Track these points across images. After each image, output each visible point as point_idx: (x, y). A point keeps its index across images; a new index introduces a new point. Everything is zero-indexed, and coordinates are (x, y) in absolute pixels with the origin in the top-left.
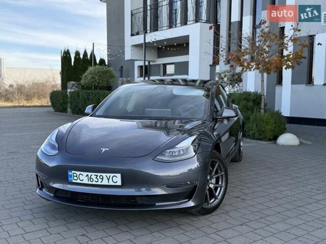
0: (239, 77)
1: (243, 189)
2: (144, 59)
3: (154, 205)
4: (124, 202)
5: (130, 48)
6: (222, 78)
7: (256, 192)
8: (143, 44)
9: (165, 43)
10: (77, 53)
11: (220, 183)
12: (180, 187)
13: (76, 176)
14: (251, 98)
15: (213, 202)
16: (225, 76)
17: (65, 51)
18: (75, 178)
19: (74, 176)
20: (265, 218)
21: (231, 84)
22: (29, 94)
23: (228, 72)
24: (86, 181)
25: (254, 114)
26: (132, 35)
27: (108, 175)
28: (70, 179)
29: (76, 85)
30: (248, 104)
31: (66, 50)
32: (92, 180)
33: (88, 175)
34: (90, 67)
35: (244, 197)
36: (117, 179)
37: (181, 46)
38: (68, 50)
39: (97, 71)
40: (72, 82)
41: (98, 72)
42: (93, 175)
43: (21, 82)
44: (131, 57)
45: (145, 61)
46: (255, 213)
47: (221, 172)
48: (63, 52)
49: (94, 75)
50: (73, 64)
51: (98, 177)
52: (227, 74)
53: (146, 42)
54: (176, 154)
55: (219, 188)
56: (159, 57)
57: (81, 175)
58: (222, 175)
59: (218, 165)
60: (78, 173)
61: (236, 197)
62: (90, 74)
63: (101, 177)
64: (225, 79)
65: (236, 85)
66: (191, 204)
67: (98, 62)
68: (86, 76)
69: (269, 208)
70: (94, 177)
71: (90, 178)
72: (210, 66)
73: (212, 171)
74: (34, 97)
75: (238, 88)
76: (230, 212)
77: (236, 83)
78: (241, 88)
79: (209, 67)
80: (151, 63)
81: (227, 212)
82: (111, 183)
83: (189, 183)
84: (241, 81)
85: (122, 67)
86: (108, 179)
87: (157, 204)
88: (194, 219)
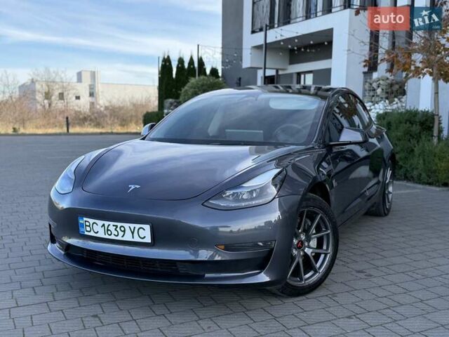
0: (400, 87)
1: (373, 259)
2: (263, 66)
3: (202, 277)
4: (159, 269)
5: (249, 51)
6: (374, 90)
7: (395, 264)
8: (262, 45)
9: (296, 41)
10: (181, 61)
11: (325, 247)
12: (246, 250)
13: (89, 226)
14: (417, 120)
15: (310, 278)
16: (379, 87)
17: (164, 58)
18: (88, 229)
19: (86, 226)
20: (394, 309)
21: (387, 98)
22: (125, 118)
23: (383, 80)
24: (101, 234)
25: (421, 144)
26: (253, 32)
27: (132, 226)
28: (81, 229)
29: (175, 104)
30: (411, 129)
31: (166, 57)
32: (109, 232)
33: (104, 225)
34: (193, 78)
35: (373, 272)
36: (145, 233)
37: (320, 45)
38: (168, 57)
39: (200, 83)
40: (170, 100)
41: (202, 85)
42: (111, 225)
43: (116, 102)
44: (251, 63)
45: (265, 68)
46: (379, 299)
47: (327, 229)
48: (161, 59)
49: (197, 90)
50: (174, 76)
51: (118, 229)
52: (381, 82)
53: (268, 42)
54: (245, 197)
55: (322, 256)
56: (292, 62)
57: (95, 225)
58: (328, 234)
59: (321, 217)
60: (91, 221)
61: (359, 272)
62: (191, 88)
63: (122, 229)
64: (379, 91)
65: (396, 99)
66: (264, 278)
67: (208, 72)
68: (186, 90)
69: (407, 291)
70: (112, 228)
71: (108, 230)
72: (364, 73)
73: (310, 227)
74: (131, 121)
75: (399, 105)
76: (338, 295)
77: (395, 97)
78: (404, 105)
79: (362, 75)
80: (280, 73)
81: (334, 295)
82: (137, 239)
83: (261, 244)
84: (404, 93)
85: (240, 79)
86: (133, 233)
87: (207, 275)
88: (275, 301)
